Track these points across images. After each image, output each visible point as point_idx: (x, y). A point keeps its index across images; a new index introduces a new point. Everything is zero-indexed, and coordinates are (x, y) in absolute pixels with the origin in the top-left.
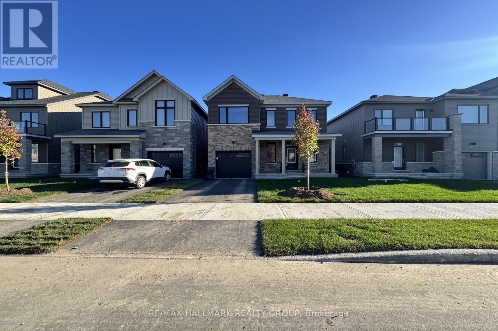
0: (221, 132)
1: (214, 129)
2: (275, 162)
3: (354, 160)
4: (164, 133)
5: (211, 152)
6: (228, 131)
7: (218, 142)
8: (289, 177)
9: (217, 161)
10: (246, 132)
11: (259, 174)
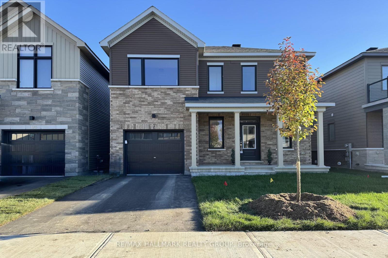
0: (133, 100)
1: (120, 94)
2: (223, 147)
3: (350, 144)
4: (32, 100)
5: (115, 132)
6: (144, 98)
7: (127, 116)
8: (247, 171)
9: (125, 146)
10: (175, 99)
11: (197, 167)
